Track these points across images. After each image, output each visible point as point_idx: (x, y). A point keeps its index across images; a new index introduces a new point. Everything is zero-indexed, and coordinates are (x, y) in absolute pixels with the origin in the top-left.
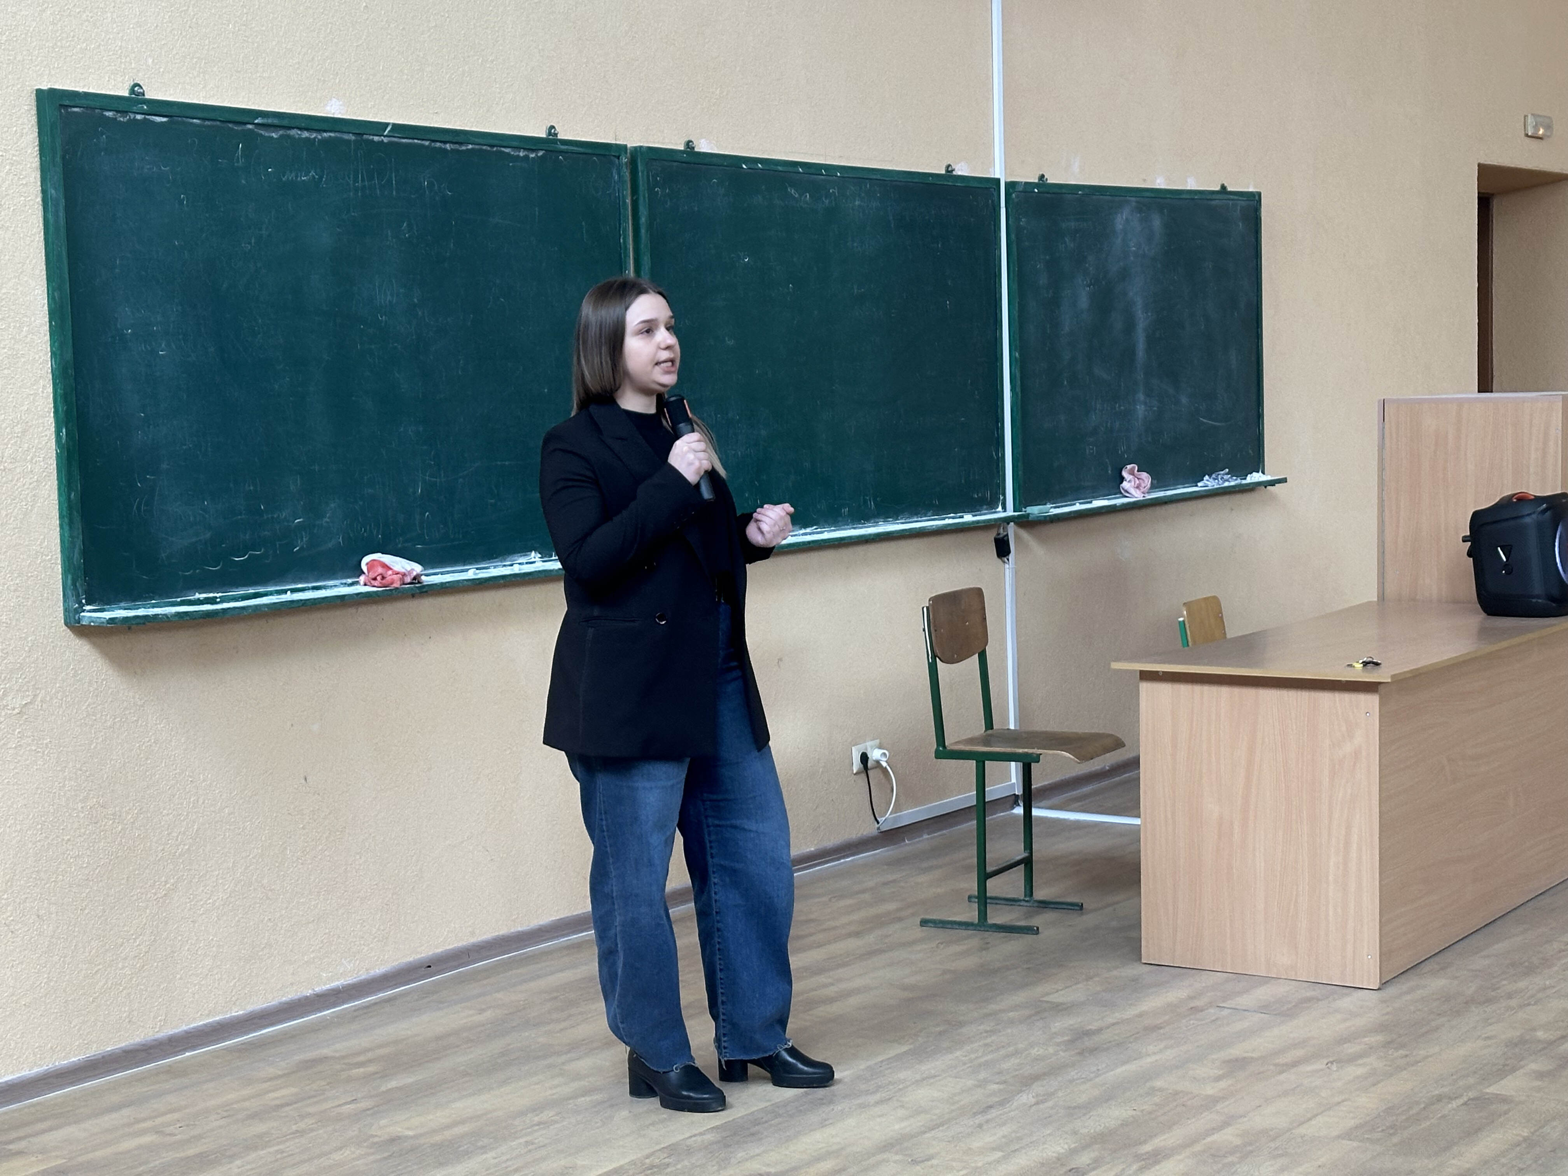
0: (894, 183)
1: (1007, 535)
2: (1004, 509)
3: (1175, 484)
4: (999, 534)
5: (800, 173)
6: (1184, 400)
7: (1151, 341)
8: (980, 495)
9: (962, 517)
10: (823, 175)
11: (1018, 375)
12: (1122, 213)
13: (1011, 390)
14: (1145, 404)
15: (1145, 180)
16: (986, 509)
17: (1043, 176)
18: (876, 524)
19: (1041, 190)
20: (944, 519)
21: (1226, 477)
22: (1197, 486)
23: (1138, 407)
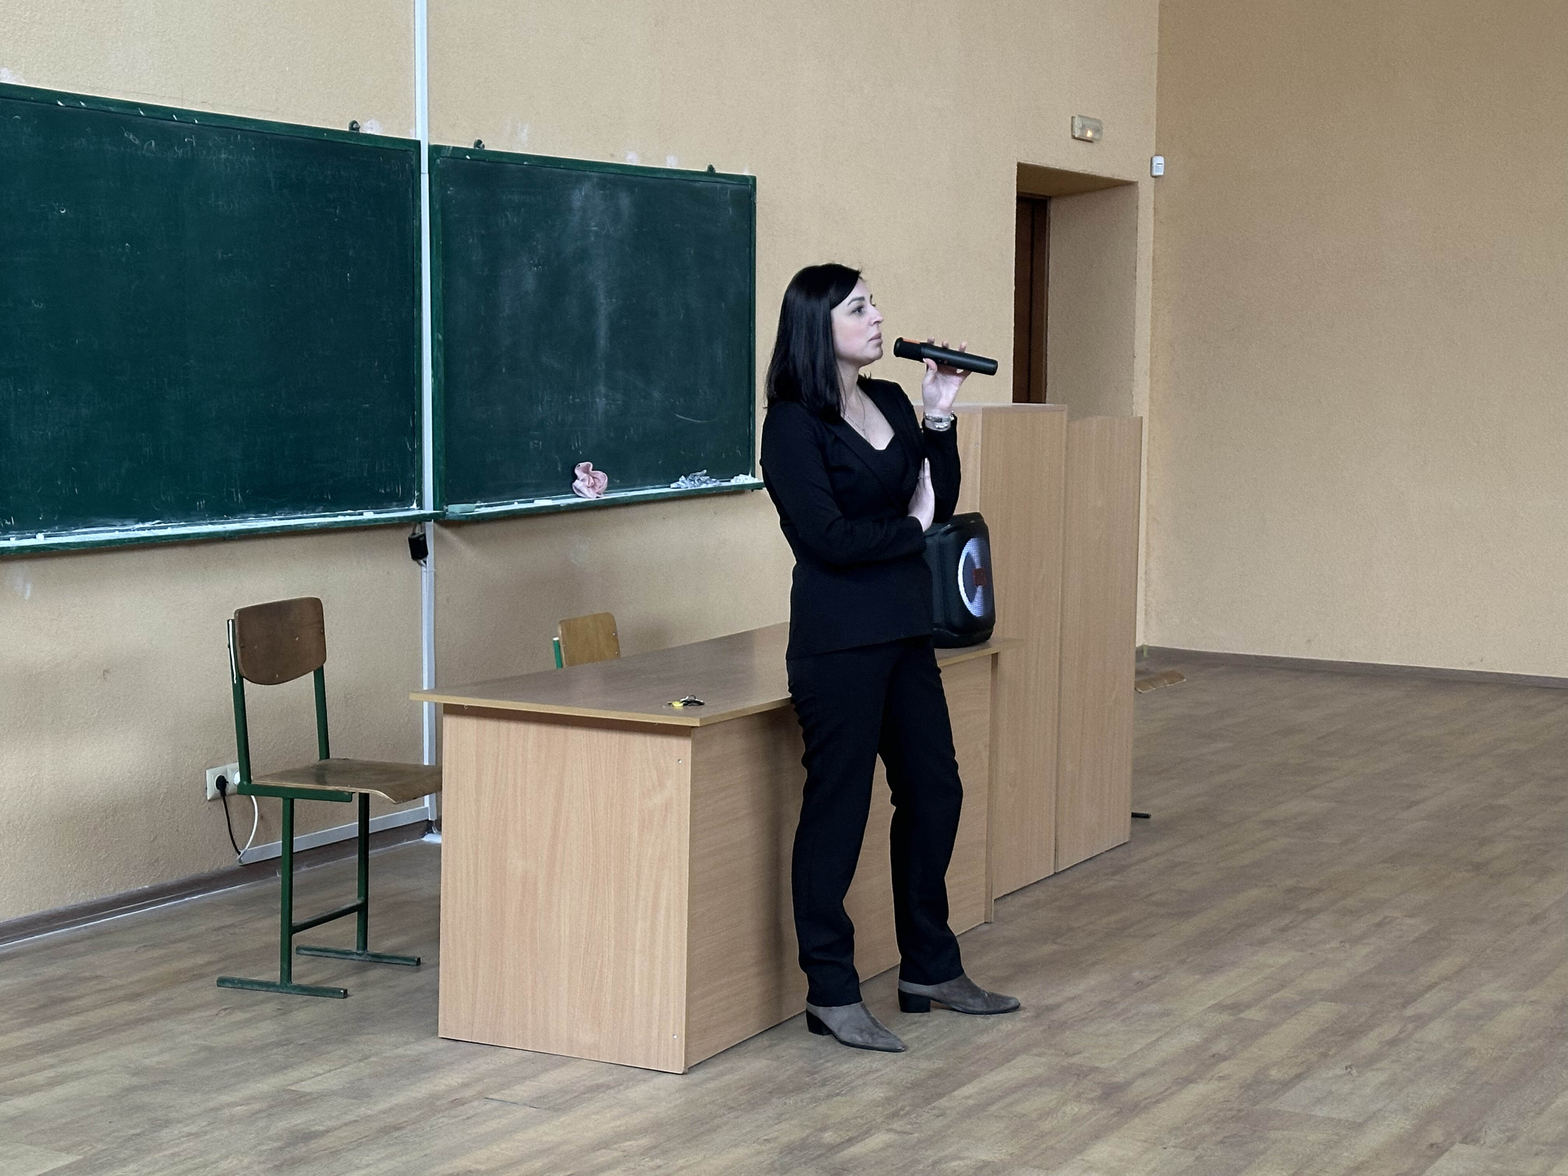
0: (275, 137)
1: (424, 535)
2: (421, 506)
3: (644, 484)
4: (414, 534)
5: (141, 116)
6: (656, 394)
7: (615, 330)
8: (388, 490)
9: (362, 514)
10: (174, 121)
11: (441, 360)
12: (581, 190)
13: (433, 376)
14: (607, 396)
15: (612, 155)
16: (397, 506)
17: (480, 142)
18: (245, 519)
19: (474, 157)
20: (337, 516)
21: (703, 479)
22: (669, 487)
23: (598, 400)
